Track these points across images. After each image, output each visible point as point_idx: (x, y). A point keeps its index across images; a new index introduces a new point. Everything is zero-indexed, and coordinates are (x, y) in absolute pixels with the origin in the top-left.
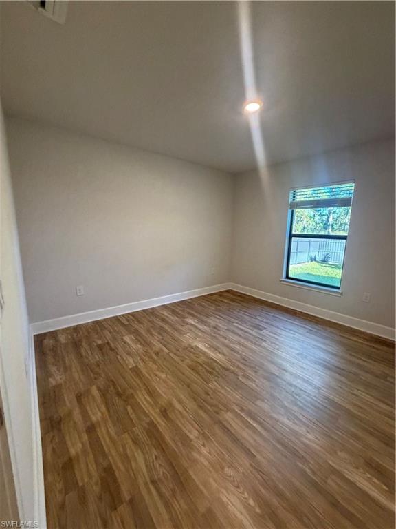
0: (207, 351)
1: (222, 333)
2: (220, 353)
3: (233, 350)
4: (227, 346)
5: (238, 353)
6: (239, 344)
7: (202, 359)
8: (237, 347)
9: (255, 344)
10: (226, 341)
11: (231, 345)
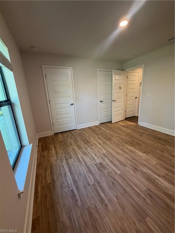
0: (136, 151)
1: (129, 162)
2: (129, 149)
3: (122, 150)
4: (125, 152)
5: (120, 149)
6: (118, 153)
7: (137, 147)
8: (120, 152)
9: (110, 152)
10: (126, 155)
11: (123, 153)
